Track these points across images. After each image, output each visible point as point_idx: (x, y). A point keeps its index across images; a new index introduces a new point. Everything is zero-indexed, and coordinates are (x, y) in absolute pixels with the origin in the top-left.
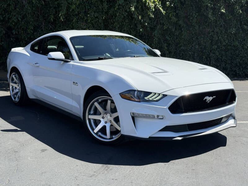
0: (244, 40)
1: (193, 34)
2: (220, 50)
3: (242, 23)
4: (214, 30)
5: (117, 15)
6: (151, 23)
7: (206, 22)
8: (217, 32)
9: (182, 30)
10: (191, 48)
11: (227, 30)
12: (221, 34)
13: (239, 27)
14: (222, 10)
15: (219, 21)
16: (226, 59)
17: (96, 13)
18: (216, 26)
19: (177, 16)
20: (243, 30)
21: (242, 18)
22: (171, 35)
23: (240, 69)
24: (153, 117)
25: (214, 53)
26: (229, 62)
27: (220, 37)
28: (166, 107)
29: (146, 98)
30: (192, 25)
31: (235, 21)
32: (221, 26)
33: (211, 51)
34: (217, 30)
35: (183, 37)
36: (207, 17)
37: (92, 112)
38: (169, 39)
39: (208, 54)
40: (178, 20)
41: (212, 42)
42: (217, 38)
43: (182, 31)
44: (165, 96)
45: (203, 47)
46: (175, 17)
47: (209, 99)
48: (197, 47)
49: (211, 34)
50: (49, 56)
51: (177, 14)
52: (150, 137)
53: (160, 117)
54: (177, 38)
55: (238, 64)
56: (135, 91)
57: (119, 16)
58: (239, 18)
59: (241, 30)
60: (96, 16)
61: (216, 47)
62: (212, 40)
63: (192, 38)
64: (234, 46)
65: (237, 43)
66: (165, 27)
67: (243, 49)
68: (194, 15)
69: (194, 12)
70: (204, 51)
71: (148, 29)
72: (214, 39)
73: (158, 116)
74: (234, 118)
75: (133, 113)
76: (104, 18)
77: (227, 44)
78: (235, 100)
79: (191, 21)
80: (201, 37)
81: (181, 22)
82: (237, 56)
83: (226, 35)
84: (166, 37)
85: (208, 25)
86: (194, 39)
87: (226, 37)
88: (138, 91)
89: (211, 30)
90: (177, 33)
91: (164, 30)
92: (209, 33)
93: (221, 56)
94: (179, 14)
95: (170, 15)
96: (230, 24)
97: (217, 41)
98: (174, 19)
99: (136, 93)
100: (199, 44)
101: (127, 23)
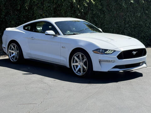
0: (146, 21)
1: (112, 17)
2: (131, 27)
3: (145, 9)
4: (126, 14)
5: (63, 4)
7: (121, 9)
8: (128, 16)
9: (105, 14)
10: (112, 26)
11: (135, 14)
12: (131, 17)
13: (142, 12)
14: (132, 1)
15: (129, 8)
16: (135, 33)
17: (49, 4)
18: (127, 11)
19: (102, 5)
20: (145, 13)
21: (144, 5)
22: (97, 18)
23: (144, 40)
24: (110, 61)
25: (126, 30)
26: (137, 36)
27: (130, 19)
28: (116, 56)
29: (105, 53)
30: (111, 11)
31: (140, 8)
32: (131, 11)
33: (124, 28)
34: (128, 14)
35: (106, 19)
36: (121, 5)
37: (75, 62)
38: (97, 20)
39: (123, 30)
40: (103, 7)
41: (125, 22)
42: (128, 20)
44: (115, 51)
45: (119, 25)
46: (100, 5)
47: (134, 53)
48: (115, 25)
49: (124, 17)
50: (46, 33)
51: (102, 3)
52: (108, 71)
53: (113, 61)
54: (102, 20)
55: (143, 37)
56: (100, 49)
57: (64, 5)
58: (142, 6)
59: (144, 14)
60: (49, 5)
61: (128, 25)
62: (125, 21)
63: (112, 19)
64: (140, 25)
65: (141, 23)
66: (94, 12)
67: (146, 26)
68: (113, 4)
69: (113, 2)
70: (120, 28)
71: (83, 14)
72: (126, 20)
73: (112, 61)
74: (146, 64)
75: (100, 60)
76: (54, 7)
77: (135, 23)
78: (146, 54)
79: (111, 8)
80: (118, 19)
81: (104, 9)
82: (142, 32)
83: (134, 17)
84: (95, 19)
85: (122, 11)
87: (134, 18)
88: (102, 49)
89: (124, 14)
90: (102, 16)
91: (93, 14)
92: (123, 16)
93: (132, 32)
94: (103, 4)
95: (97, 4)
96: (137, 10)
97: (128, 21)
98: (100, 7)
99: (101, 50)
100: (117, 24)
101: (69, 10)
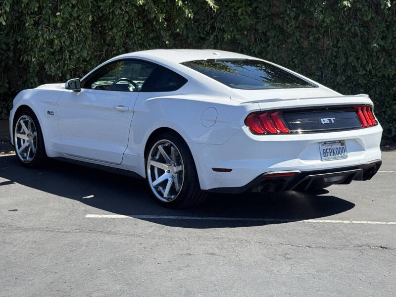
2: (355, 85)
6: (198, 28)
14: (345, 3)
43: (269, 46)
63: (293, 59)
66: (227, 37)
69: (289, 6)
77: (370, 72)
86: (296, 62)
95: (239, 12)
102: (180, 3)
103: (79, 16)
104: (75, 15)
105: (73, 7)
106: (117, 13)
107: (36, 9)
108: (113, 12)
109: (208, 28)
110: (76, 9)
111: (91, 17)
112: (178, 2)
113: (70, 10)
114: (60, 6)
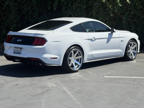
6: (122, 10)
22: (137, 19)
66: (132, 13)
102: (119, 1)
103: (80, 6)
104: (79, 6)
105: (79, 3)
106: (94, 5)
107: (66, 4)
108: (93, 4)
109: (125, 10)
110: (79, 4)
111: (85, 7)
112: (118, 1)
113: (77, 4)
114: (74, 3)
